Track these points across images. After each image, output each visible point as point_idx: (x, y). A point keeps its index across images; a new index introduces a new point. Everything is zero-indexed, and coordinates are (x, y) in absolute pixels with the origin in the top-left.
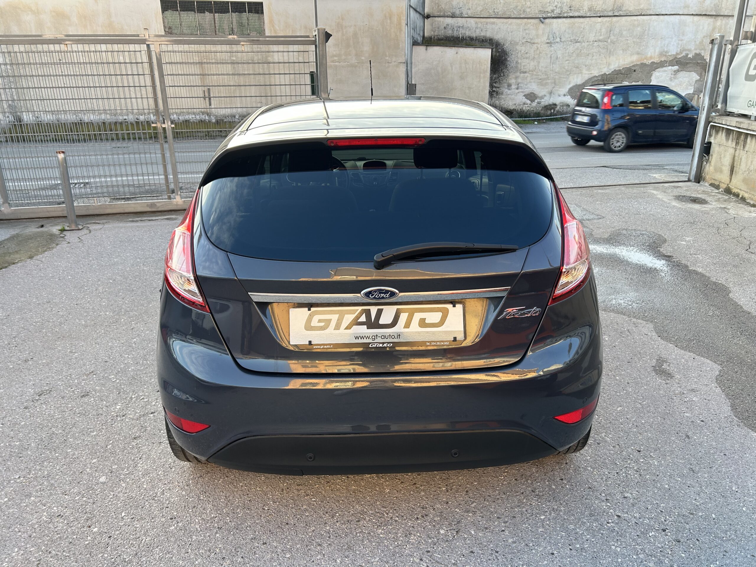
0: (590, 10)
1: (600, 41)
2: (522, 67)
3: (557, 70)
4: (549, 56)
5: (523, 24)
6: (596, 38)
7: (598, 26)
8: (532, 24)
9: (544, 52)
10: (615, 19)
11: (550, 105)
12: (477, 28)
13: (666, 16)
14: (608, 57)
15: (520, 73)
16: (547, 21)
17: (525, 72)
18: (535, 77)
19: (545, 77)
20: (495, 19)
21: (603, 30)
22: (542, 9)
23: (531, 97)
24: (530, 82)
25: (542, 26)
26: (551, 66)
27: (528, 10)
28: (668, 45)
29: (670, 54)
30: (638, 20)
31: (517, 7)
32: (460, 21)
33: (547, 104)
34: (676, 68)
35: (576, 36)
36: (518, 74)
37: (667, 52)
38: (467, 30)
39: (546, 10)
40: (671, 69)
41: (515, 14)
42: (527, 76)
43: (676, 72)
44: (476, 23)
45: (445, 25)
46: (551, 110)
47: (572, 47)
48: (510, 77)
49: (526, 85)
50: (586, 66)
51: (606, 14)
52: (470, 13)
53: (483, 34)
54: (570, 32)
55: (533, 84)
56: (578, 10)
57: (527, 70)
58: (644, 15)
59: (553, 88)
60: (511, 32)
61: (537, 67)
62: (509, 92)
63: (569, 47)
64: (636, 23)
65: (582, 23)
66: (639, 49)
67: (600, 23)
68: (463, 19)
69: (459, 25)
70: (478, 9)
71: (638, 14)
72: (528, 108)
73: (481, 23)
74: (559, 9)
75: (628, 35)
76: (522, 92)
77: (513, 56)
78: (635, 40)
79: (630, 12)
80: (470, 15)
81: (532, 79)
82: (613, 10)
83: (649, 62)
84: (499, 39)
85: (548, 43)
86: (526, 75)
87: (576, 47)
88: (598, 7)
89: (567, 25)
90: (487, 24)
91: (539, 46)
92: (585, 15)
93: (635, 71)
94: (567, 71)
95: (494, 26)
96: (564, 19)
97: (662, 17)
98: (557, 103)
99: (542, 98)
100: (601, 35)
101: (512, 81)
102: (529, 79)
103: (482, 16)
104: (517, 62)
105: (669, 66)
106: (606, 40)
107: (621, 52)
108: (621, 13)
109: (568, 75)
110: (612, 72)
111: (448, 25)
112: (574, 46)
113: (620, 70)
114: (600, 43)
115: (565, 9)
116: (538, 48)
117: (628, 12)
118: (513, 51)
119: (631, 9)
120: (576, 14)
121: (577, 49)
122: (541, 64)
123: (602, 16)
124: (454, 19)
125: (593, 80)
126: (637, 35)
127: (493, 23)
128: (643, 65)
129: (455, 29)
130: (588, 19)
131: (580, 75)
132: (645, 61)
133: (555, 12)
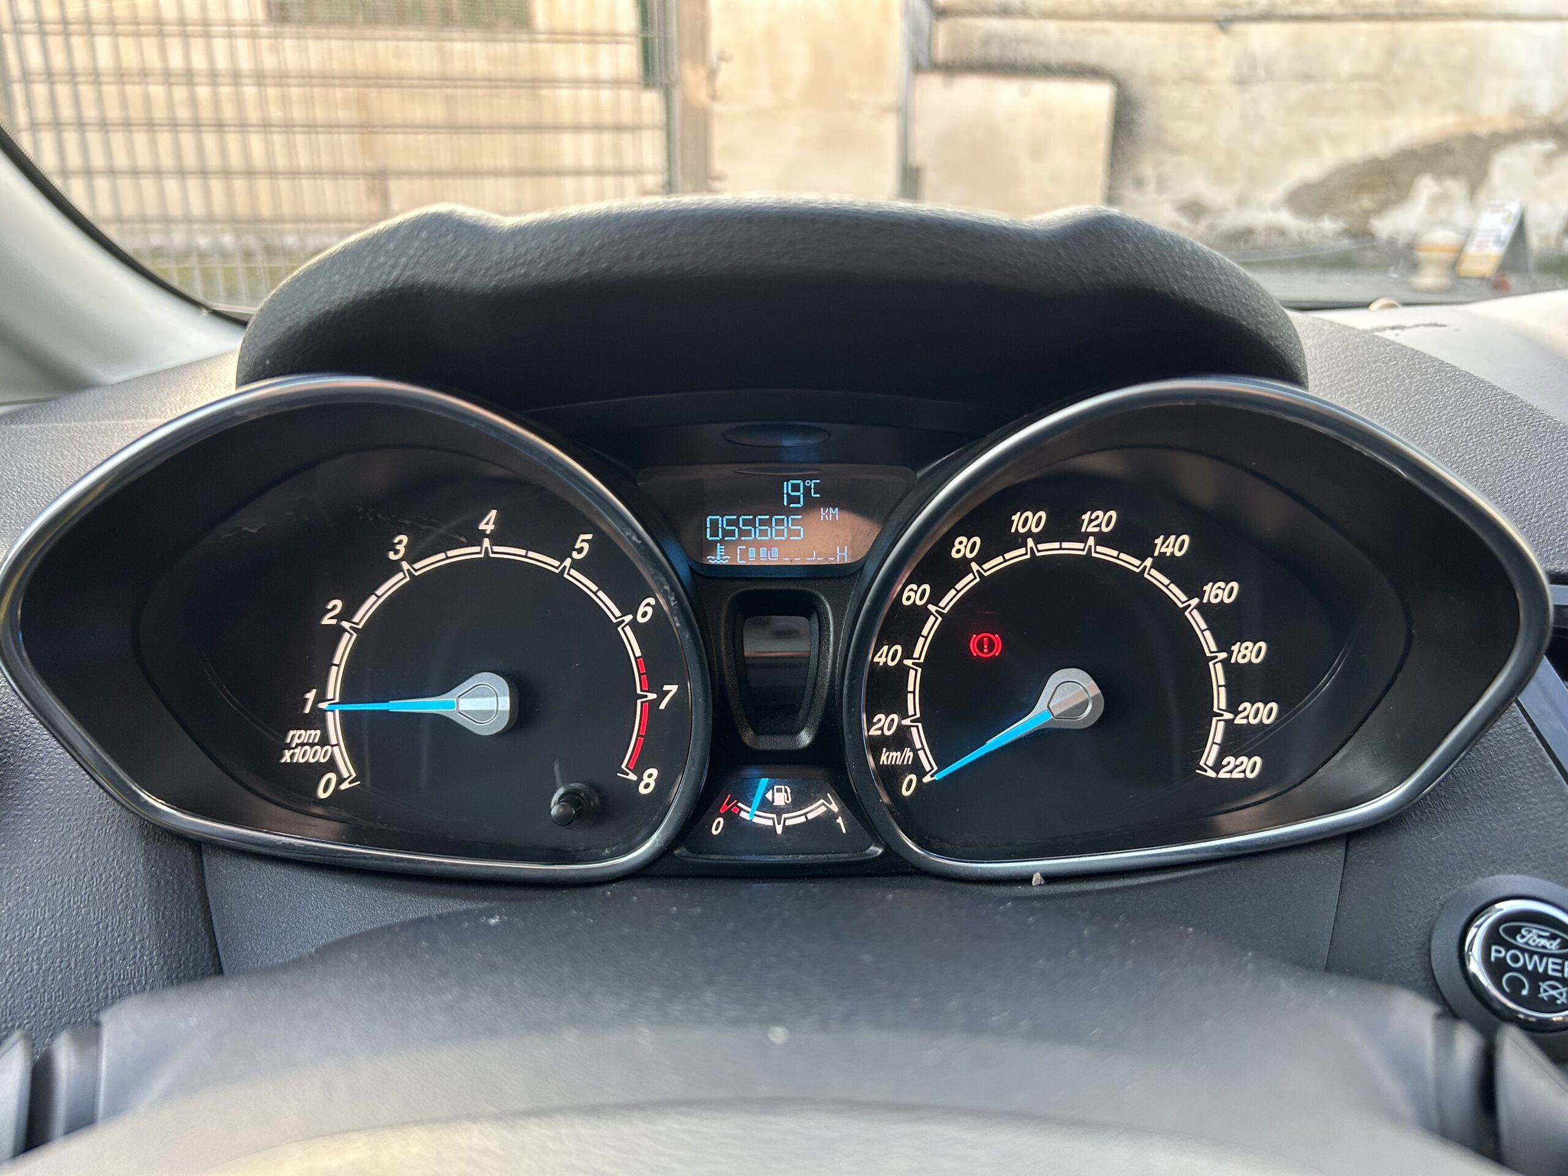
0: (1342, 2)
2: (1171, 139)
3: (1259, 146)
5: (1177, 34)
7: (1361, 42)
8: (1196, 32)
9: (1226, 105)
10: (1402, 26)
11: (1238, 231)
12: (1062, 44)
14: (1384, 117)
15: (1168, 152)
16: (1236, 27)
17: (1180, 151)
19: (1227, 162)
21: (1375, 52)
23: (1194, 209)
24: (1191, 174)
25: (1224, 39)
26: (1244, 137)
27: (1190, 2)
28: (1530, 89)
29: (1536, 113)
30: (1459, 28)
33: (1230, 228)
34: (1550, 145)
35: (1308, 64)
36: (1164, 154)
37: (1529, 108)
39: (1234, 2)
40: (1539, 149)
41: (1159, 9)
42: (1185, 161)
43: (1550, 156)
44: (1061, 31)
45: (984, 35)
47: (1295, 91)
48: (1142, 163)
49: (1181, 181)
50: (1330, 138)
51: (1380, 11)
54: (1294, 56)
55: (1198, 177)
56: (1314, 3)
57: (1184, 145)
59: (1249, 188)
61: (1208, 139)
62: (1140, 197)
63: (1288, 91)
64: (1455, 33)
65: (1321, 32)
66: (1461, 97)
67: (1367, 32)
68: (1030, 20)
69: (1017, 34)
73: (1074, 30)
76: (1172, 199)
77: (1150, 113)
78: (1450, 77)
80: (1047, 11)
81: (1196, 168)
83: (1484, 131)
85: (1236, 82)
86: (1182, 157)
87: (1306, 92)
89: (1283, 38)
90: (1087, 32)
91: (1215, 88)
92: (1328, 14)
93: (1450, 152)
94: (1283, 149)
95: (1105, 38)
96: (1278, 23)
98: (1256, 226)
99: (1219, 213)
100: (1367, 64)
101: (1148, 171)
102: (1188, 168)
103: (1074, 14)
104: (1158, 126)
105: (1532, 141)
107: (1417, 104)
109: (1283, 158)
110: (1395, 153)
111: (990, 34)
112: (1300, 89)
113: (1414, 149)
114: (1367, 84)
116: (1211, 94)
118: (1151, 100)
120: (1308, 11)
121: (1309, 96)
122: (1219, 132)
123: (1372, 17)
124: (1007, 19)
125: (1346, 172)
126: (1457, 65)
127: (1104, 31)
128: (1470, 138)
129: (1009, 46)
130: (1335, 23)
131: (1315, 158)
132: (1475, 129)
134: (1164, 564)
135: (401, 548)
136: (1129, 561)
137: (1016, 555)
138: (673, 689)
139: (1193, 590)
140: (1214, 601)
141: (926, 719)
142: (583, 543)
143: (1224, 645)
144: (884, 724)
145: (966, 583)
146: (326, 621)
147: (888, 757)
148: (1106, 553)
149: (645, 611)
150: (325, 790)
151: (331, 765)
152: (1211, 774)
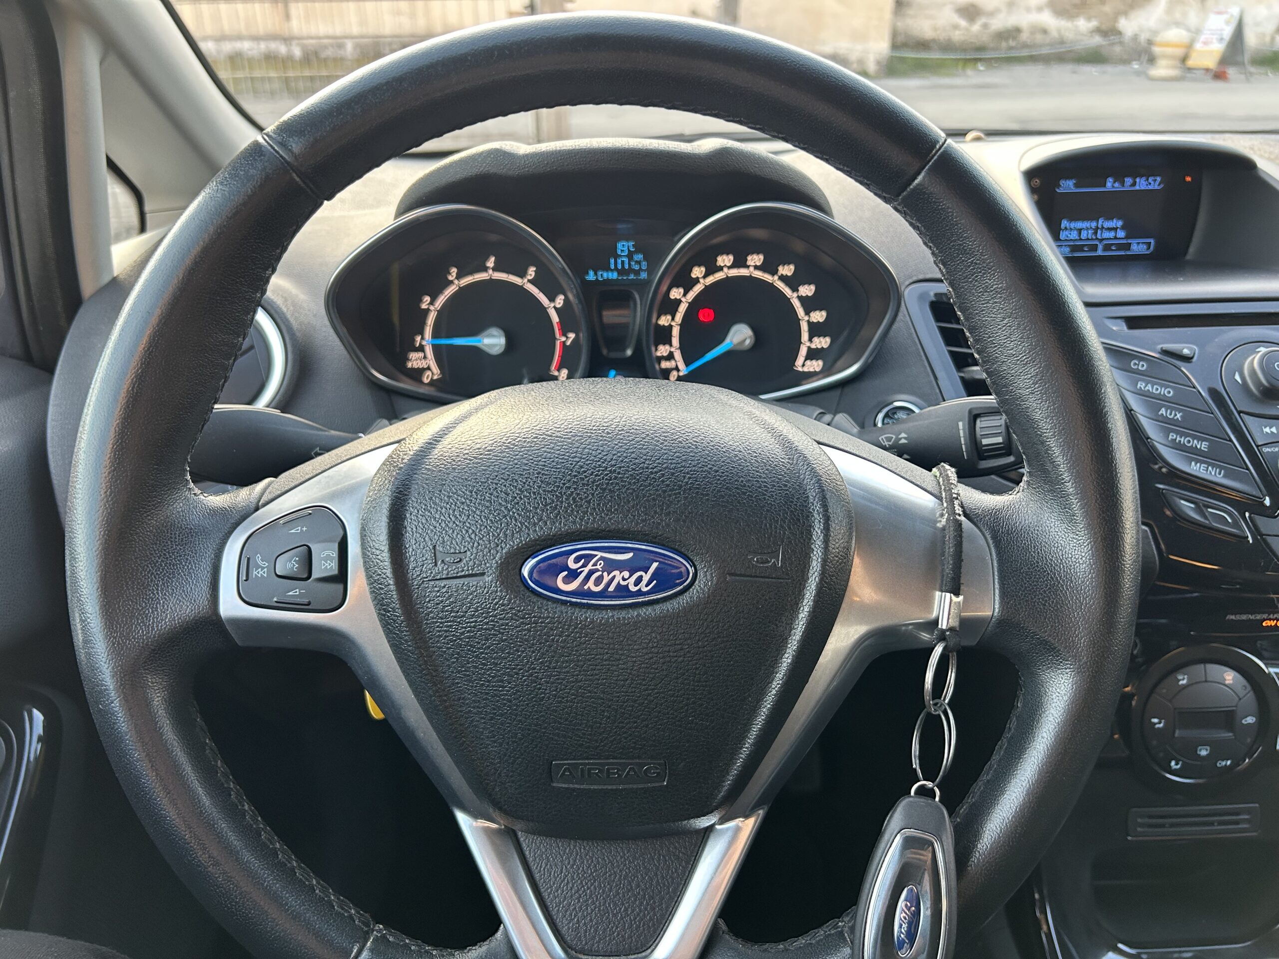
11: (1008, 30)
23: (970, 13)
33: (1001, 27)
72: (963, 36)
76: (951, 4)
98: (1023, 26)
99: (992, 14)
134: (783, 278)
135: (454, 274)
136: (767, 277)
137: (719, 276)
138: (572, 336)
139: (795, 289)
140: (804, 295)
141: (682, 348)
142: (532, 272)
143: (807, 313)
144: (663, 350)
145: (698, 288)
146: (424, 306)
147: (665, 365)
148: (758, 274)
149: (560, 301)
150: (427, 378)
151: (429, 368)
152: (800, 369)
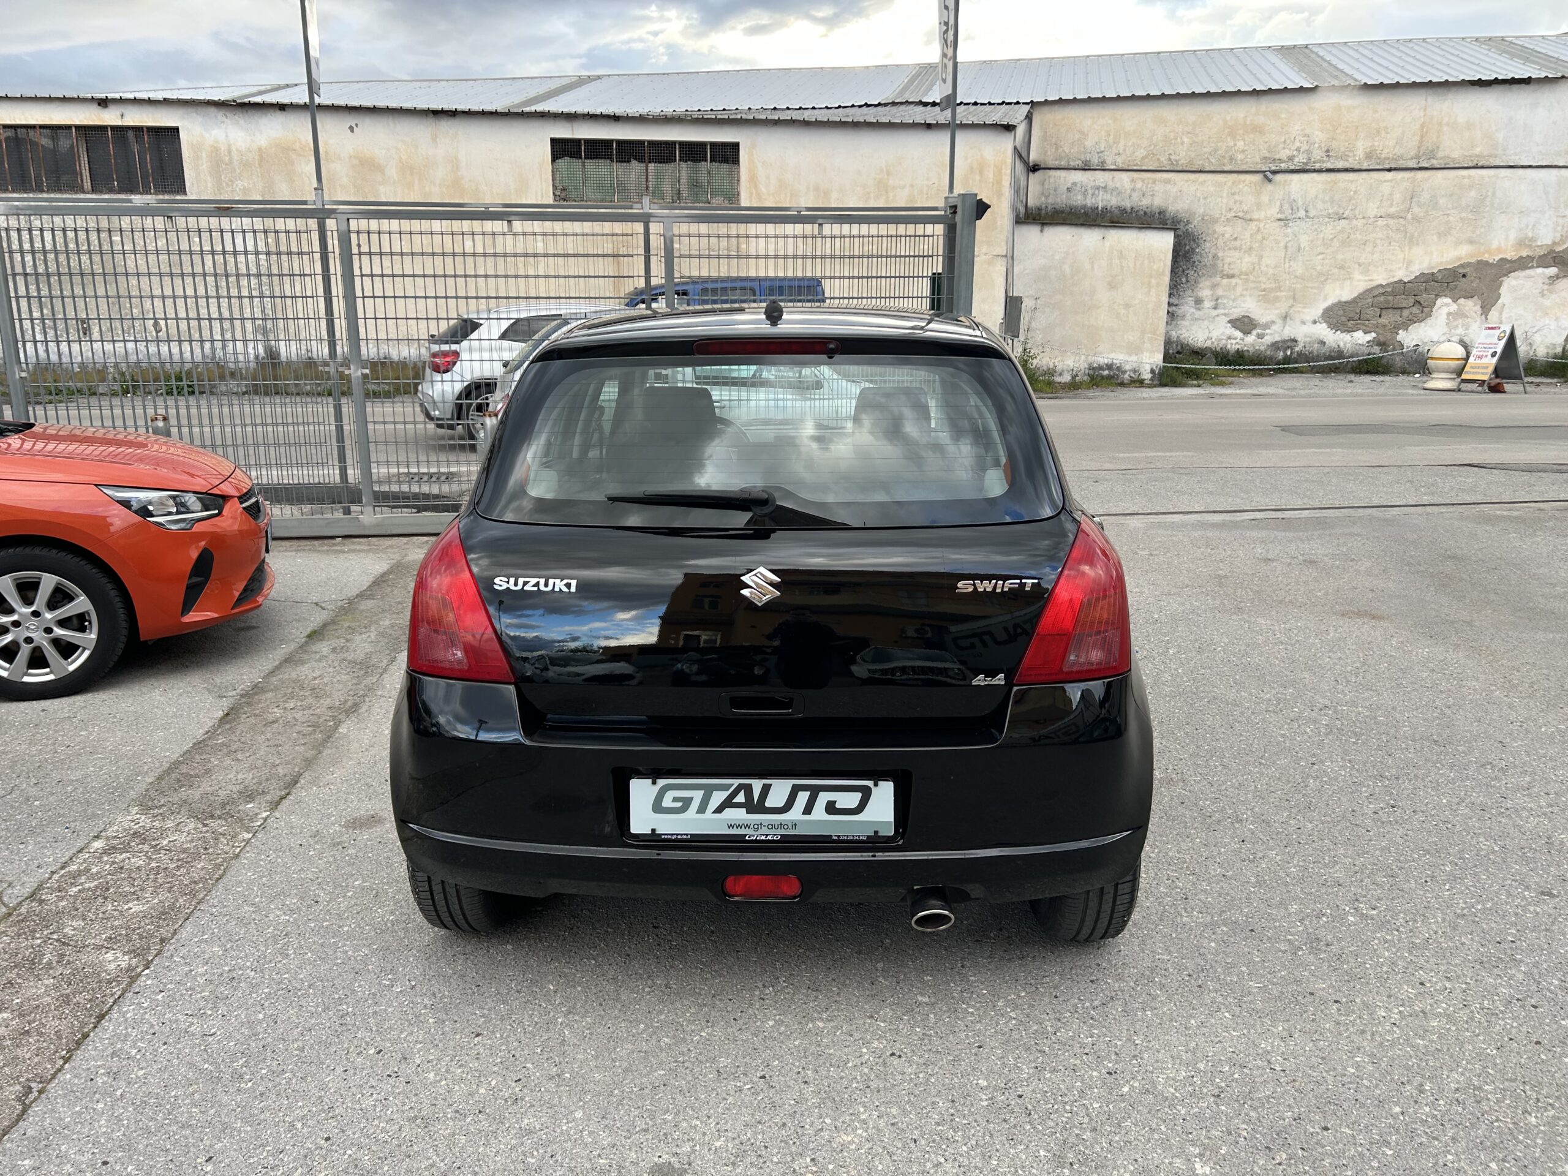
0: (1369, 156)
1: (1389, 216)
2: (1226, 267)
3: (1299, 272)
4: (1282, 244)
5: (1229, 184)
6: (1382, 212)
7: (1386, 188)
8: (1247, 182)
9: (1271, 238)
10: (1421, 174)
11: (1284, 341)
12: (1133, 190)
13: (1529, 170)
14: (1407, 248)
15: (1222, 277)
16: (1279, 178)
17: (1233, 276)
18: (1251, 285)
19: (1273, 285)
20: (1173, 174)
21: (1397, 196)
22: (1267, 155)
23: (1245, 324)
24: (1242, 295)
25: (1270, 187)
26: (1287, 265)
27: (1240, 157)
28: (1534, 225)
29: (1539, 243)
30: (1469, 177)
31: (1215, 150)
32: (1101, 178)
33: (1277, 338)
34: (1553, 271)
35: (1340, 206)
36: (1218, 279)
37: (1532, 239)
38: (1115, 193)
39: (1277, 157)
40: (1543, 273)
41: (1214, 165)
42: (1236, 284)
43: (1554, 279)
44: (1132, 181)
45: (1069, 185)
46: (1284, 352)
47: (1330, 227)
48: (1201, 285)
49: (1234, 300)
50: (1360, 265)
51: (1402, 164)
52: (1120, 162)
53: (1145, 202)
54: (1327, 198)
55: (1248, 298)
56: (1344, 157)
57: (1236, 272)
58: (1482, 167)
59: (1292, 306)
60: (1205, 198)
61: (1257, 268)
62: (1198, 314)
63: (1323, 228)
64: (1466, 181)
65: (1352, 182)
66: (1473, 232)
67: (1391, 181)
68: (1107, 174)
69: (1097, 183)
70: (1137, 154)
71: (1471, 165)
72: (1237, 346)
73: (1143, 180)
74: (1305, 156)
75: (1450, 206)
76: (1225, 315)
77: (1208, 244)
78: (1464, 215)
79: (1454, 160)
80: (1121, 166)
81: (1246, 289)
82: (1417, 157)
83: (1494, 258)
84: (1178, 211)
85: (1280, 220)
86: (1234, 281)
87: (1339, 228)
88: (1386, 151)
89: (1320, 186)
90: (1154, 182)
91: (1261, 225)
92: (1357, 167)
93: (1464, 276)
94: (1320, 274)
95: (1168, 187)
96: (1314, 175)
97: (1520, 171)
98: (1300, 337)
99: (1267, 326)
100: (1391, 206)
101: (1205, 293)
102: (1239, 290)
103: (1144, 168)
104: (1215, 257)
105: (1538, 267)
106: (1402, 215)
107: (1435, 238)
108: (1435, 163)
109: (1322, 282)
110: (1416, 277)
111: (1075, 184)
112: (1334, 226)
113: (1433, 274)
114: (1391, 222)
115: (1317, 154)
116: (1259, 230)
117: (1448, 160)
118: (1208, 235)
119: (1456, 155)
120: (1340, 165)
121: (1342, 231)
122: (1267, 261)
123: (1395, 169)
124: (1089, 173)
125: (1376, 293)
126: (1468, 206)
127: (1168, 181)
128: (1482, 265)
129: (1090, 192)
130: (1364, 175)
131: (1348, 283)
132: (1486, 257)
133: (1296, 160)
